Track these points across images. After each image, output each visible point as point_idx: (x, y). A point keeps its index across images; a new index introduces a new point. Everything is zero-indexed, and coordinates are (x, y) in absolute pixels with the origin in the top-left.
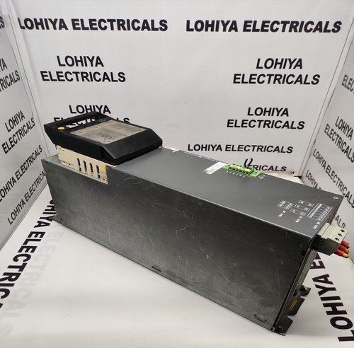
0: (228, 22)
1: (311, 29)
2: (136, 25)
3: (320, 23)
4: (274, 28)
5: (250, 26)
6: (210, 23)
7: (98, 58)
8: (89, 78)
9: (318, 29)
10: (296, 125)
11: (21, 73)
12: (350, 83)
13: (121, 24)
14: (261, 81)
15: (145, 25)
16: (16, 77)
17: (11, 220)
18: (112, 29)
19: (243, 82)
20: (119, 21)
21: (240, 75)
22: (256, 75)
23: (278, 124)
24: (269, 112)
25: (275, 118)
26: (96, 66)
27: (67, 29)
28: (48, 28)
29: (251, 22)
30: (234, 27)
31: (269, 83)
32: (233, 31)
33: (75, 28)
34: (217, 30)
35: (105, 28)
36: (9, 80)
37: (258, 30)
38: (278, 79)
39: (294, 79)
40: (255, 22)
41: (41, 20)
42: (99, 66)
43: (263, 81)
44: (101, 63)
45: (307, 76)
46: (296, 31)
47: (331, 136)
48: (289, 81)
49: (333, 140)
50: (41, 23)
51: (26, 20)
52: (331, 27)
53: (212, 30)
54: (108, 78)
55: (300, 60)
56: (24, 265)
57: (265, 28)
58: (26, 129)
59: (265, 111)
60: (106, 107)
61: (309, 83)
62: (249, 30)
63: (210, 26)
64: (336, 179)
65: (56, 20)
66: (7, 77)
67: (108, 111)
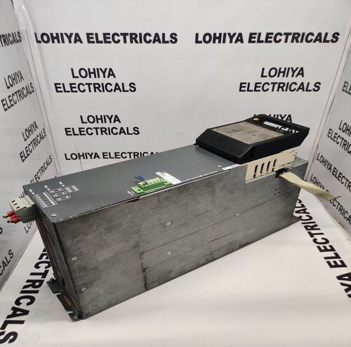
0: (235, 34)
1: (312, 40)
2: (148, 38)
3: (320, 34)
4: (278, 39)
5: (255, 38)
6: (218, 35)
7: (111, 70)
8: (101, 88)
9: (318, 40)
11: (35, 85)
13: (134, 38)
14: (265, 89)
15: (157, 39)
16: (31, 89)
17: (27, 229)
18: (125, 42)
19: (248, 90)
20: (131, 34)
21: (245, 83)
22: (260, 83)
26: (108, 77)
27: (81, 42)
28: (63, 42)
29: (256, 34)
30: (240, 39)
31: (273, 90)
32: (239, 43)
33: (89, 42)
34: (224, 42)
35: (119, 41)
36: (25, 92)
37: (262, 42)
38: (281, 86)
39: (297, 87)
40: (260, 34)
41: (57, 34)
42: (112, 77)
43: (268, 89)
44: (113, 75)
45: (308, 83)
46: (297, 41)
47: (335, 139)
48: (292, 89)
49: (338, 143)
50: (57, 37)
51: (43, 35)
53: (219, 42)
54: (119, 89)
55: (302, 69)
56: (46, 272)
57: (269, 40)
58: (39, 138)
60: (116, 116)
61: (310, 91)
62: (254, 42)
63: (217, 38)
65: (71, 34)
66: (23, 88)
67: (119, 120)
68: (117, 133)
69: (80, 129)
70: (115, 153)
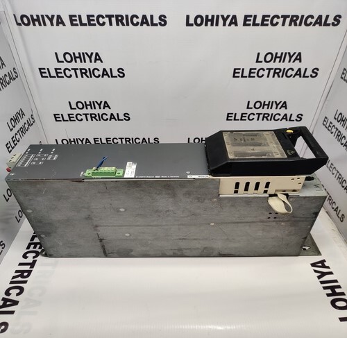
0: (228, 16)
1: (311, 23)
2: (135, 20)
3: (320, 17)
4: (274, 22)
5: (250, 20)
6: (210, 18)
7: (97, 54)
8: (88, 74)
9: (318, 23)
10: (294, 117)
11: (19, 70)
13: (120, 20)
14: (260, 75)
15: (145, 21)
16: (14, 74)
17: (19, 218)
18: (111, 24)
19: (242, 76)
20: (117, 16)
21: (240, 69)
22: (255, 69)
23: (277, 117)
24: (268, 105)
25: (273, 111)
26: (95, 62)
27: (64, 25)
28: (45, 25)
29: (251, 16)
30: (234, 21)
31: (268, 77)
32: (233, 25)
33: (72, 24)
34: (217, 25)
35: (104, 24)
36: (7, 79)
37: (258, 25)
38: (277, 72)
39: (294, 73)
40: (255, 16)
41: (38, 16)
42: (98, 62)
43: (263, 75)
44: (100, 59)
45: (306, 69)
46: (296, 25)
47: (330, 128)
48: (289, 75)
49: (332, 133)
50: (38, 20)
51: (22, 17)
52: (330, 20)
53: (212, 25)
54: (107, 74)
55: (300, 54)
56: (34, 262)
57: (265, 22)
58: (27, 126)
59: (264, 105)
60: (106, 102)
61: (308, 77)
62: (249, 25)
63: (210, 20)
64: (335, 172)
65: (53, 16)
66: (5, 75)
67: (108, 106)
68: (107, 119)
69: (69, 115)
70: (107, 139)
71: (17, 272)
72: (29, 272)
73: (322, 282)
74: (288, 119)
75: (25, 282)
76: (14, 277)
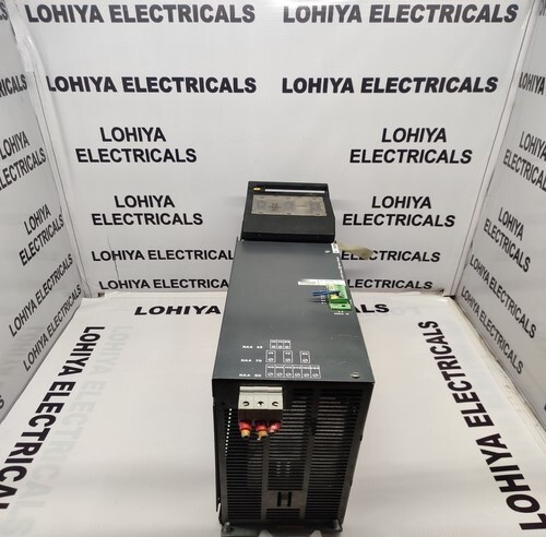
0: (340, 80)
1: (456, 88)
2: (213, 85)
3: (468, 80)
4: (405, 87)
5: (371, 85)
7: (158, 130)
8: (144, 157)
9: (465, 88)
10: (442, 221)
11: (48, 152)
12: (514, 161)
13: (191, 84)
14: (389, 158)
15: (225, 86)
16: (40, 157)
17: (28, 364)
19: (364, 161)
20: (188, 79)
21: (359, 151)
22: (382, 151)
23: (417, 220)
24: (403, 202)
25: (411, 211)
26: (155, 140)
27: (115, 90)
28: (88, 90)
29: (372, 79)
30: (348, 86)
31: (401, 161)
32: (347, 92)
34: (325, 91)
35: (170, 89)
36: (31, 162)
37: (382, 91)
38: (413, 156)
39: (436, 156)
40: (378, 80)
41: (79, 78)
42: (160, 140)
43: (393, 160)
44: (162, 137)
45: (454, 151)
46: (434, 90)
47: (494, 235)
48: (430, 159)
49: (497, 241)
50: (79, 83)
51: (58, 79)
52: (483, 84)
53: (318, 91)
54: (171, 157)
55: (443, 130)
56: (46, 431)
57: (392, 88)
58: (51, 230)
59: (398, 202)
60: (168, 197)
61: (457, 162)
62: (370, 91)
63: (315, 85)
64: (505, 298)
65: (100, 79)
66: (28, 157)
67: (171, 203)
68: (169, 222)
69: (114, 215)
70: (167, 251)
71: (18, 445)
72: (37, 446)
73: (493, 470)
74: (434, 223)
75: (30, 461)
76: (13, 453)
